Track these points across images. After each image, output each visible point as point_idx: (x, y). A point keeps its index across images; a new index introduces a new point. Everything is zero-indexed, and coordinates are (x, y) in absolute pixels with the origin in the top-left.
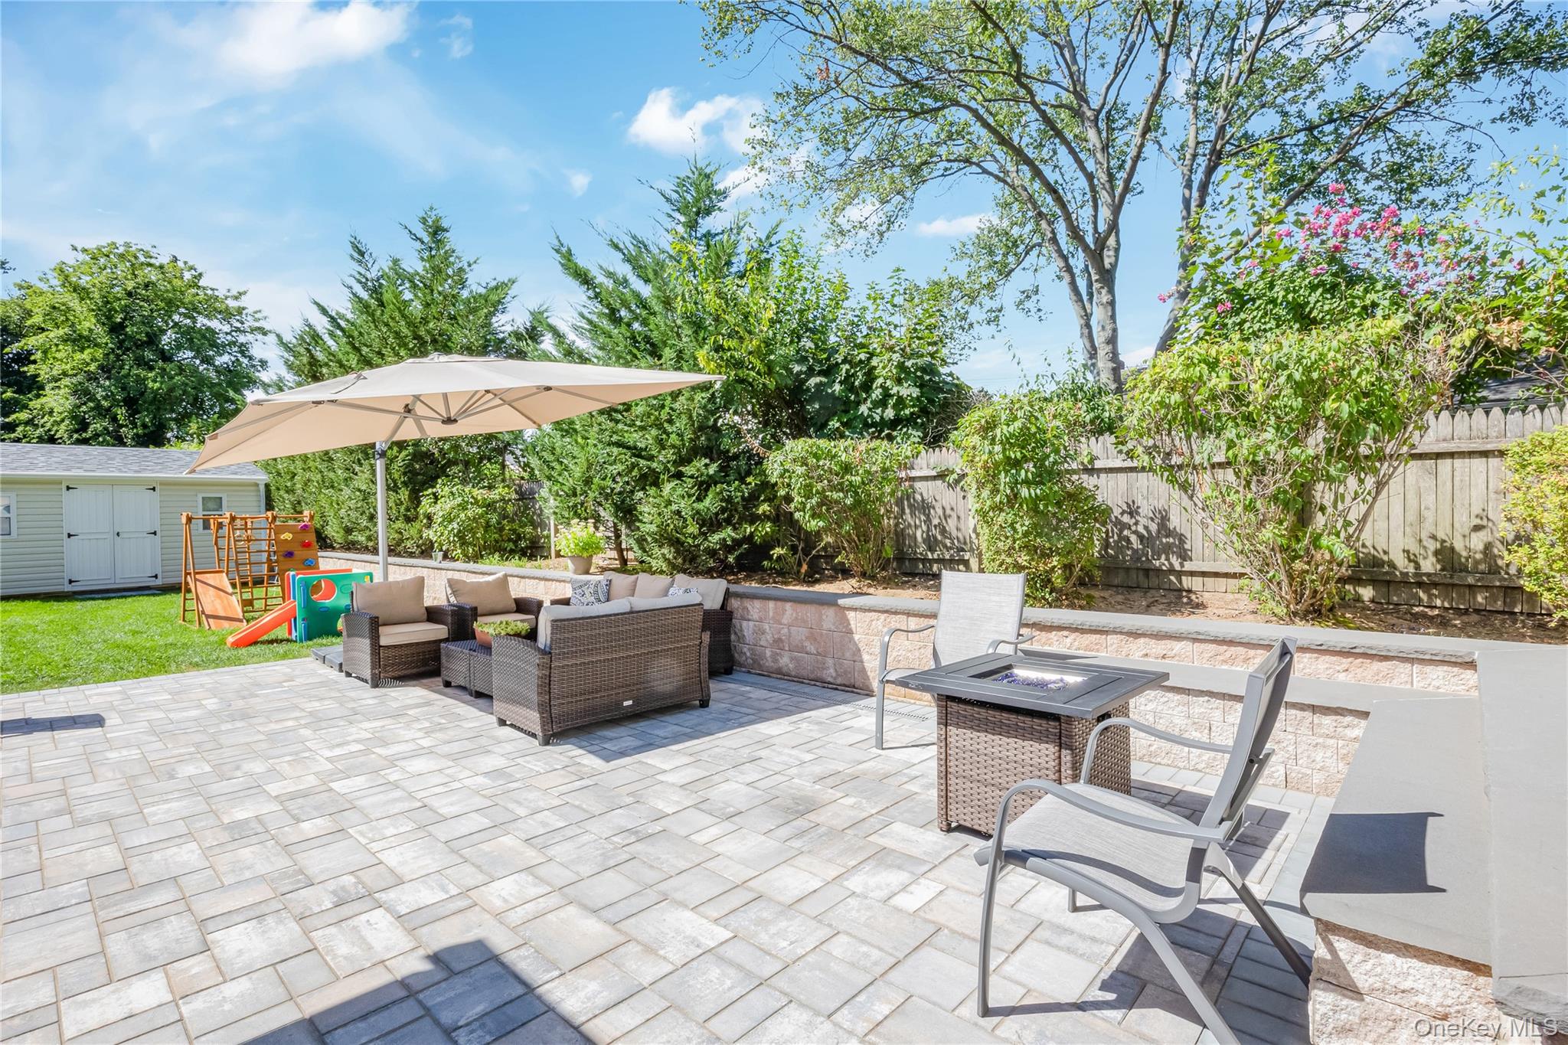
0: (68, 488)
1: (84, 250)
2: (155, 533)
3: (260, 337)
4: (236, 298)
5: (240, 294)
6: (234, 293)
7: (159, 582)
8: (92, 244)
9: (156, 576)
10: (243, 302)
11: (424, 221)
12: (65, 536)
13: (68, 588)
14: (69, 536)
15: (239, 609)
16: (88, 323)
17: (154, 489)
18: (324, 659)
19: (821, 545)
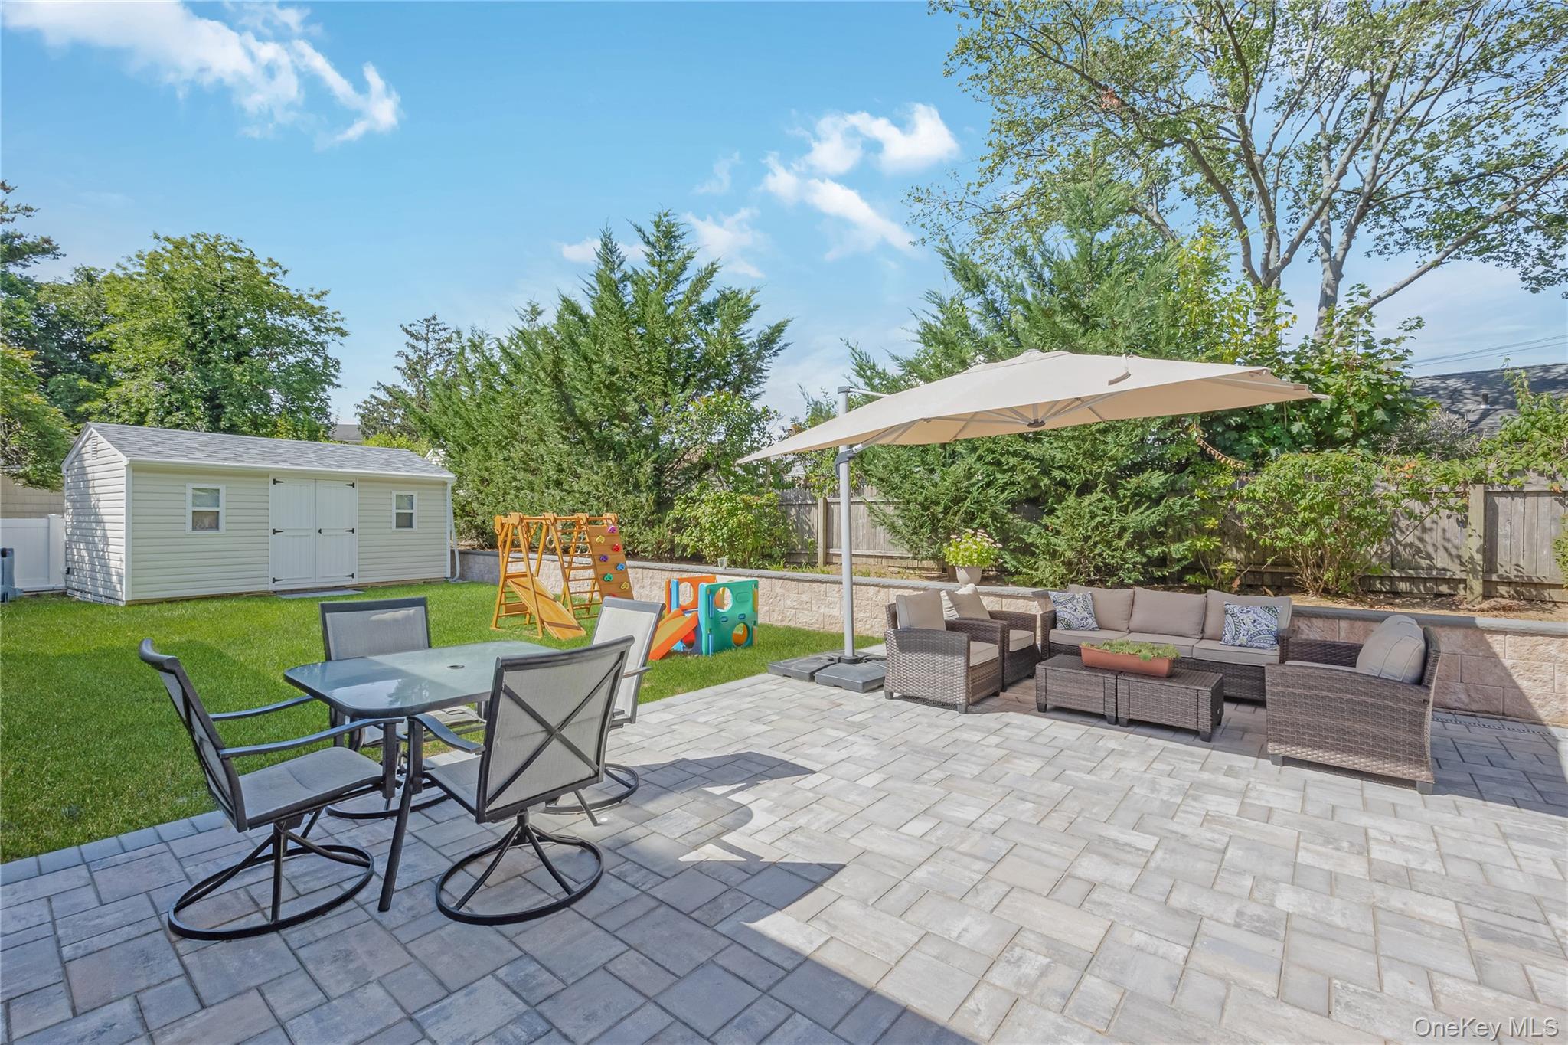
0: (275, 482)
1: (167, 239)
2: (353, 531)
3: (338, 337)
4: (318, 297)
5: (324, 293)
6: (317, 292)
7: (355, 582)
8: (176, 236)
9: (353, 576)
10: (325, 302)
11: (657, 225)
12: (271, 532)
13: (272, 587)
14: (275, 532)
15: (571, 616)
16: (172, 314)
17: (353, 485)
18: (812, 677)
19: (1270, 561)
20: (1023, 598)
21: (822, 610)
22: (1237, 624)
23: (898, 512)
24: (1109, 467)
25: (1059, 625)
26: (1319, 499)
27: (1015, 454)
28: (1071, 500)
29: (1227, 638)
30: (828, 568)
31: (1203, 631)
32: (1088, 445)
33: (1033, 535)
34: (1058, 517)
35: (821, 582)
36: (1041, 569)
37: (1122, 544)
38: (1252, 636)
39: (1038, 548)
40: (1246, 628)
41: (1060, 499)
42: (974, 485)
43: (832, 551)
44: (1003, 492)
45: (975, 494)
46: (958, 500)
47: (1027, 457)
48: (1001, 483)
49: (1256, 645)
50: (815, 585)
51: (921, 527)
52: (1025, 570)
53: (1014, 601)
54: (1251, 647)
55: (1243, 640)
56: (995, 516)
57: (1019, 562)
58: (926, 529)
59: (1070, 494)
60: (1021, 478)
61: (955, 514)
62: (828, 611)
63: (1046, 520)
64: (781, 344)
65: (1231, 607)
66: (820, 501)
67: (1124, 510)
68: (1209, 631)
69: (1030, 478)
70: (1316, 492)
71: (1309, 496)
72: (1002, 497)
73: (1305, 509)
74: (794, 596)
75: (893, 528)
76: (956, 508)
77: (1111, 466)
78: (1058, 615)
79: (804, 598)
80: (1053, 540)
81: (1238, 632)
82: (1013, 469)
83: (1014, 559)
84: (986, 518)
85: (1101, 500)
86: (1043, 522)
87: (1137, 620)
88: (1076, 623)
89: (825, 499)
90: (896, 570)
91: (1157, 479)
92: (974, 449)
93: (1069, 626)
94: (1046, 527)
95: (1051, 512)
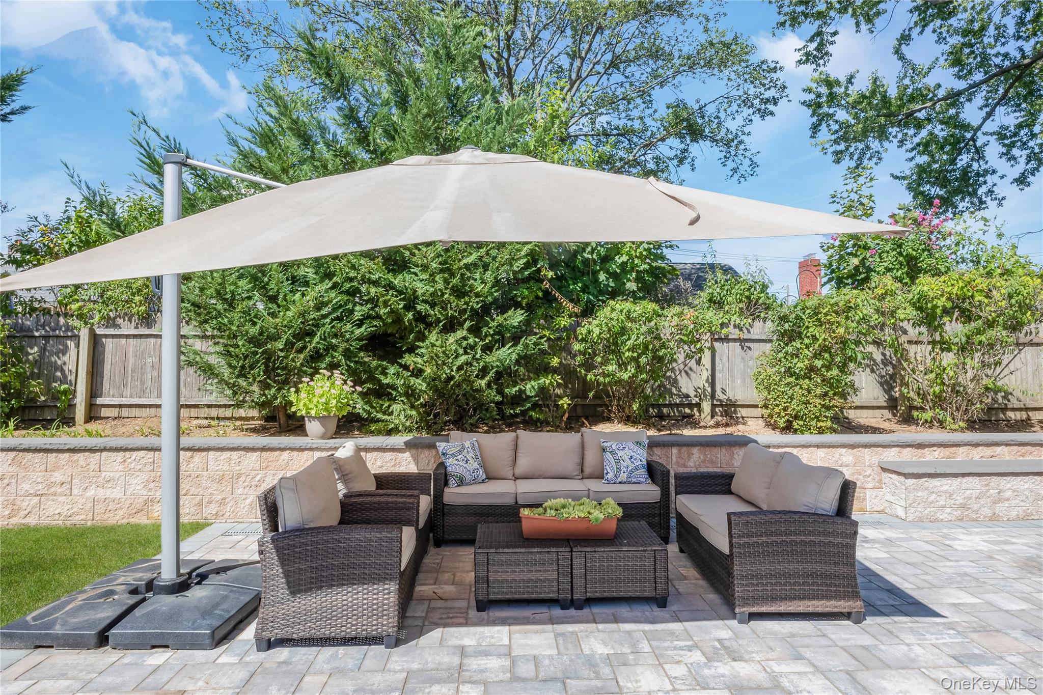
18: (102, 639)
19: (591, 395)
20: (393, 450)
21: (91, 493)
22: (618, 461)
23: (219, 348)
24: (475, 303)
25: (452, 482)
26: (641, 340)
27: (375, 283)
28: (433, 337)
29: (610, 476)
30: (93, 426)
31: (582, 471)
32: (455, 281)
33: (391, 376)
34: (422, 356)
35: (92, 450)
36: (395, 413)
37: (483, 383)
38: (631, 472)
39: (395, 389)
40: (625, 464)
41: (422, 337)
42: (324, 317)
43: (99, 401)
44: (360, 326)
45: (327, 328)
46: (305, 334)
47: (390, 286)
48: (358, 315)
49: (634, 480)
50: (80, 457)
51: (252, 367)
52: (379, 416)
53: (380, 454)
54: (630, 483)
55: (623, 477)
56: (348, 354)
57: (372, 407)
58: (259, 370)
59: (430, 332)
60: (383, 311)
61: (300, 351)
62: (101, 493)
63: (408, 359)
64: (15, 106)
65: (609, 444)
66: (84, 334)
67: (488, 349)
68: (588, 470)
69: (392, 311)
70: (637, 336)
71: (634, 337)
72: (358, 332)
73: (629, 350)
74: (38, 476)
75: (208, 371)
76: (300, 344)
77: (478, 303)
78: (449, 469)
79: (58, 476)
80: (413, 380)
81: (619, 469)
82: (374, 301)
83: (366, 403)
84: (339, 356)
85: (465, 338)
86: (403, 361)
87: (524, 464)
88: (468, 477)
89: (92, 331)
90: (205, 422)
91: (516, 317)
92: (329, 275)
93: (461, 482)
94: (406, 367)
95: (412, 350)
